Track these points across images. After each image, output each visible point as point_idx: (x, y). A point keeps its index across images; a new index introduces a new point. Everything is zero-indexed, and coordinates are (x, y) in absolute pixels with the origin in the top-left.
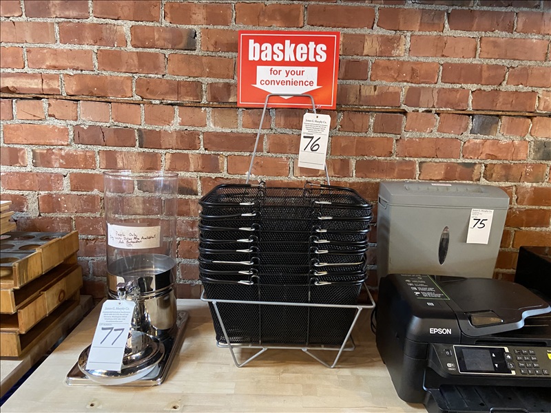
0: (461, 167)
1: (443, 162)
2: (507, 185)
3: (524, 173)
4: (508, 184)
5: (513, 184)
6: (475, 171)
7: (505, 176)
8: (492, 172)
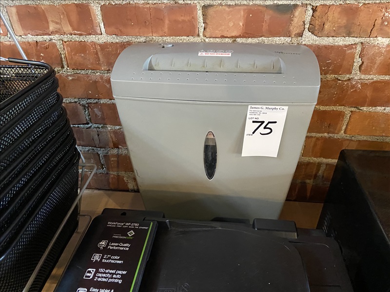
0: (271, 12)
1: (241, 5)
2: (347, 43)
3: (379, 21)
4: (350, 41)
5: (357, 40)
6: (296, 20)
7: (345, 27)
8: (324, 19)
